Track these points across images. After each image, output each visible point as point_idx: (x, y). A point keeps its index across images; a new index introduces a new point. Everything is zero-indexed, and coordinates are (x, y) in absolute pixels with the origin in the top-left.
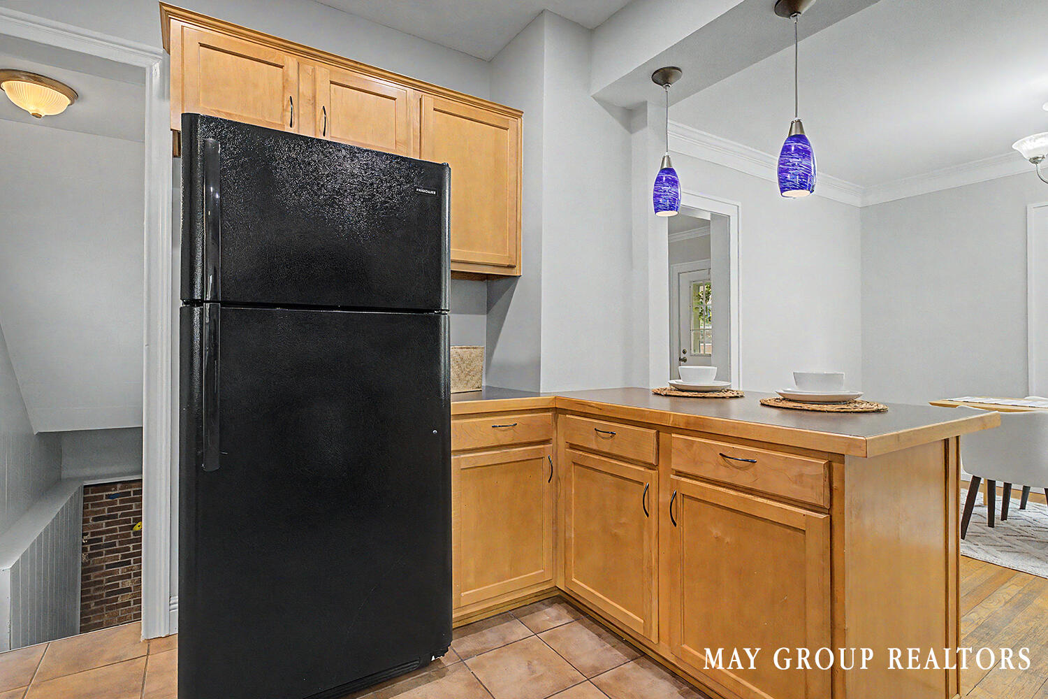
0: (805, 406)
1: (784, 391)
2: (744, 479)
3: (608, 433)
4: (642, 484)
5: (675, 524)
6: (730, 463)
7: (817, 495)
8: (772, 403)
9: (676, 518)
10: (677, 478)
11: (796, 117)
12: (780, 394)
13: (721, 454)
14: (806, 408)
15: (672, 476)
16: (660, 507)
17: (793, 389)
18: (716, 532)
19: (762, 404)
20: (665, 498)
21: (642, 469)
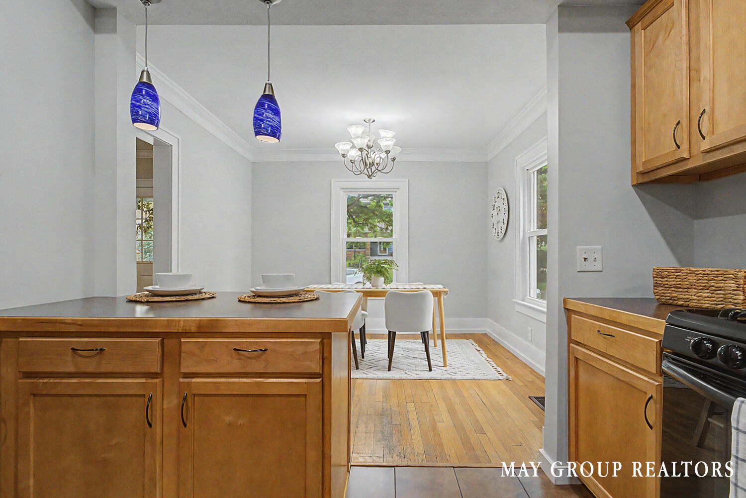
0: (278, 300)
1: (256, 289)
2: (258, 367)
3: (93, 350)
4: (144, 396)
5: (185, 425)
6: (243, 355)
7: (314, 366)
8: (247, 299)
9: (187, 419)
10: (186, 380)
11: (268, 81)
12: (253, 292)
13: (235, 349)
14: (279, 301)
15: (181, 380)
16: (164, 413)
17: (262, 288)
18: (228, 419)
19: (240, 301)
20: (171, 403)
21: (144, 380)
